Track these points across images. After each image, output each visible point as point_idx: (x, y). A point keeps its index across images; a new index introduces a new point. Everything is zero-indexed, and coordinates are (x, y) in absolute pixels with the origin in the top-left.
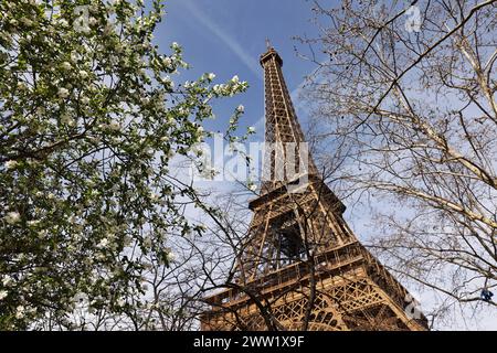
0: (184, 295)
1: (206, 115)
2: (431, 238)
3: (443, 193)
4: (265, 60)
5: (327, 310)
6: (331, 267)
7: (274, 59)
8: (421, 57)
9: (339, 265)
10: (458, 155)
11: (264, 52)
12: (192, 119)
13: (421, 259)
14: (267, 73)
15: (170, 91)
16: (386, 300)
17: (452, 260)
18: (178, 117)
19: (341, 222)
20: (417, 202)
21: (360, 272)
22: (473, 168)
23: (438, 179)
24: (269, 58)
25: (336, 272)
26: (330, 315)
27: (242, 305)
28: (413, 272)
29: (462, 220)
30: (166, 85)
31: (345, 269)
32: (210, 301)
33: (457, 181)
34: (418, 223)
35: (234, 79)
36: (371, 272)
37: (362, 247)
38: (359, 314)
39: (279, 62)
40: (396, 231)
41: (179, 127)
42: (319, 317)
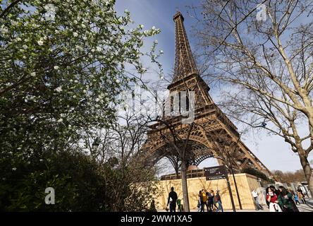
0: (139, 124)
1: (141, 45)
2: (245, 102)
3: (252, 82)
4: (175, 18)
5: (199, 131)
6: (202, 114)
7: (179, 18)
8: (246, 16)
9: (205, 113)
10: (260, 65)
11: (175, 14)
12: (135, 47)
13: (239, 111)
14: (177, 25)
15: (124, 34)
16: (224, 127)
17: (252, 111)
18: (128, 46)
19: (207, 95)
20: (241, 86)
21: (214, 116)
22: (265, 71)
23: (251, 76)
24: (178, 16)
25: (204, 116)
26: (200, 133)
27: (164, 129)
28: (235, 116)
29: (259, 94)
30: (122, 31)
31: (208, 115)
32: (151, 127)
33: (259, 77)
34: (240, 95)
35: (153, 28)
36: (218, 115)
37: (216, 106)
38: (212, 132)
39: (182, 19)
40: (230, 99)
41: (129, 51)
42: (196, 134)
